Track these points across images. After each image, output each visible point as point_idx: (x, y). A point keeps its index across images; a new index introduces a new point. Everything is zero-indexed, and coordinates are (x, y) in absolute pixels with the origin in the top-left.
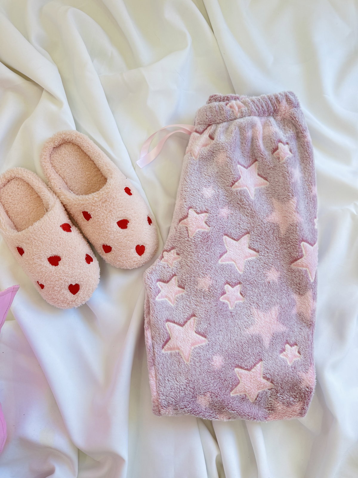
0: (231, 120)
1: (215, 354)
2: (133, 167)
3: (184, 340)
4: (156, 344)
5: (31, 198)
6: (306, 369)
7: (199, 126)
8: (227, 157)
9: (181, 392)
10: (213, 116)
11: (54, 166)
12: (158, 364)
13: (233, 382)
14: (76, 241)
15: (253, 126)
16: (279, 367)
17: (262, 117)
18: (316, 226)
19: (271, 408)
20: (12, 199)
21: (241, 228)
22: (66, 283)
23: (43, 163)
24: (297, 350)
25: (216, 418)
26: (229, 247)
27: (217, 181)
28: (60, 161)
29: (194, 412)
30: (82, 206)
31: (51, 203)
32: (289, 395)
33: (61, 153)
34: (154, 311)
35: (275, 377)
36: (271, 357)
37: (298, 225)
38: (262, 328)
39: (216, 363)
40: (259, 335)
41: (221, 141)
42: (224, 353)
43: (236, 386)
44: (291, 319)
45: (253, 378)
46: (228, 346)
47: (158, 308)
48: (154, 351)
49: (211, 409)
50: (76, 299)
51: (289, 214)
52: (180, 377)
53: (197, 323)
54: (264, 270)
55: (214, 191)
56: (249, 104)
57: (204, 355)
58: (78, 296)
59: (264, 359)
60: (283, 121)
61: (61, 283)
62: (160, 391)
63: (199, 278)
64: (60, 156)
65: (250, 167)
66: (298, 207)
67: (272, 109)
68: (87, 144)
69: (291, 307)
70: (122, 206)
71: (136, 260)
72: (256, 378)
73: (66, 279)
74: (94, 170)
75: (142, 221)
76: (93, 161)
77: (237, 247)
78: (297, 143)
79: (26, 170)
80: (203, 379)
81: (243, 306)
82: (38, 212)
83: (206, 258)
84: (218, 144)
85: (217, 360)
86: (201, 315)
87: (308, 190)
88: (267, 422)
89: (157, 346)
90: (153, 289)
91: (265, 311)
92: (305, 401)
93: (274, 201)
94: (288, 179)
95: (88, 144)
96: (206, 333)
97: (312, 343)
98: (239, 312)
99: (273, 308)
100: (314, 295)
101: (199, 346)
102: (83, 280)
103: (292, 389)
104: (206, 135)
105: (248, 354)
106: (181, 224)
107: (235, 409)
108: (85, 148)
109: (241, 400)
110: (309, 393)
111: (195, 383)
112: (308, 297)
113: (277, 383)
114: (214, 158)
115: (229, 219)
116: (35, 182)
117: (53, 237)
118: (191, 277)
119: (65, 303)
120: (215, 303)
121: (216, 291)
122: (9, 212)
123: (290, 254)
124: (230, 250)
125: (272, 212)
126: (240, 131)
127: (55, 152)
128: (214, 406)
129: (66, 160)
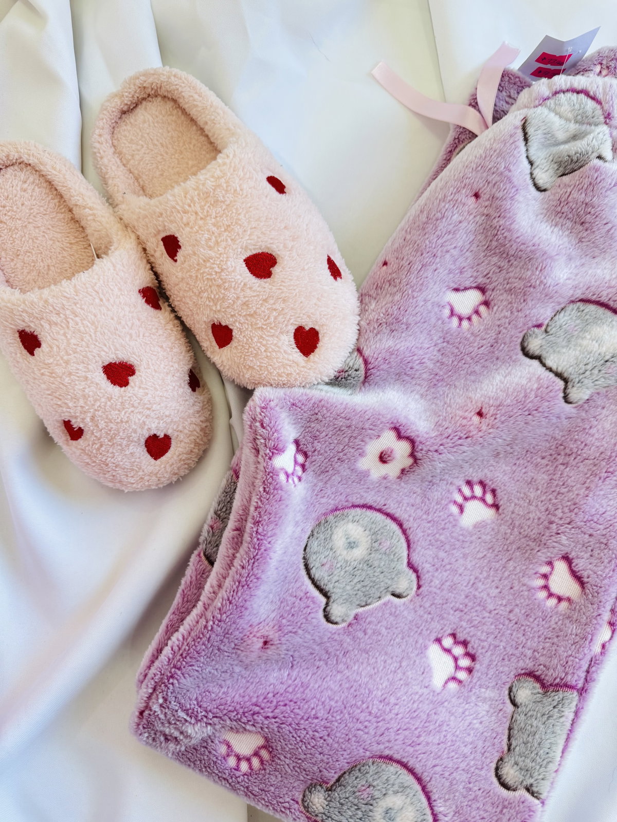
11: (120, 153)
28: (133, 138)
33: (136, 121)
64: (135, 129)
127: (123, 121)
129: (146, 135)
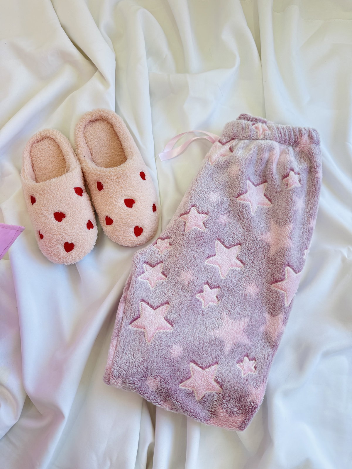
0: (253, 140)
1: (176, 344)
2: (155, 157)
3: (152, 322)
4: (125, 317)
5: (57, 159)
6: (257, 385)
7: (223, 137)
8: (240, 170)
9: (134, 367)
10: (238, 132)
11: (86, 137)
12: (122, 337)
13: (185, 375)
14: (84, 205)
15: (271, 149)
16: (232, 374)
17: (282, 145)
18: (305, 256)
19: (214, 412)
20: (40, 155)
21: (234, 238)
22: (63, 239)
23: (77, 131)
24: (254, 365)
25: (159, 404)
26: (219, 252)
27: (225, 189)
28: (92, 133)
29: (141, 391)
30: (98, 176)
31: (72, 166)
32: (234, 405)
33: (95, 127)
34: (133, 288)
35: (225, 383)
36: (228, 363)
37: (287, 249)
38: (227, 333)
39: (174, 352)
40: (222, 339)
41: (238, 154)
42: (184, 345)
43: (187, 379)
44: (257, 335)
45: (205, 377)
46: (190, 340)
47: (137, 287)
48: (121, 324)
49: (157, 393)
50: (67, 257)
51: (282, 238)
52: (138, 354)
53: (168, 311)
54: (245, 282)
55: (220, 198)
56: (274, 129)
57: (166, 341)
58: (70, 254)
59: (221, 364)
60: (301, 153)
61: (59, 238)
62: (116, 361)
63: (182, 271)
64: (94, 130)
65: (259, 186)
66: (292, 233)
67: (294, 140)
68: (119, 125)
69: (260, 324)
70: (133, 187)
71: (132, 238)
72: (207, 378)
73: (64, 236)
74: (119, 150)
75: (147, 206)
76: (121, 142)
77: (226, 253)
78: (308, 177)
79: (60, 133)
80: (158, 363)
81: (215, 309)
82: (59, 172)
83: (194, 255)
84: (235, 157)
85: (177, 349)
86: (174, 305)
87: (307, 221)
88: (206, 425)
89: (126, 320)
90: (138, 268)
91: (234, 319)
92: (248, 415)
93: (272, 222)
94: (290, 205)
95: (121, 125)
96: (174, 322)
97: (270, 363)
98: (210, 313)
99: (243, 319)
100: (284, 318)
101: (164, 332)
102: (79, 241)
103: (238, 399)
104: (227, 147)
105: (206, 353)
106: (181, 218)
107: (180, 401)
108: (117, 128)
109: (188, 394)
110: (253, 408)
111: (149, 364)
112: (279, 319)
113: (226, 389)
114: (228, 168)
115: (226, 226)
116: (64, 145)
117: (64, 195)
118: (176, 268)
119: (57, 257)
120: (190, 297)
121: (194, 287)
122: (34, 166)
123: (273, 274)
124: (219, 255)
125: (268, 232)
126: (258, 151)
127: (90, 125)
128: (160, 392)
129: (98, 134)
